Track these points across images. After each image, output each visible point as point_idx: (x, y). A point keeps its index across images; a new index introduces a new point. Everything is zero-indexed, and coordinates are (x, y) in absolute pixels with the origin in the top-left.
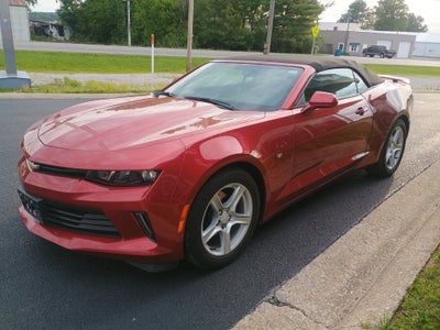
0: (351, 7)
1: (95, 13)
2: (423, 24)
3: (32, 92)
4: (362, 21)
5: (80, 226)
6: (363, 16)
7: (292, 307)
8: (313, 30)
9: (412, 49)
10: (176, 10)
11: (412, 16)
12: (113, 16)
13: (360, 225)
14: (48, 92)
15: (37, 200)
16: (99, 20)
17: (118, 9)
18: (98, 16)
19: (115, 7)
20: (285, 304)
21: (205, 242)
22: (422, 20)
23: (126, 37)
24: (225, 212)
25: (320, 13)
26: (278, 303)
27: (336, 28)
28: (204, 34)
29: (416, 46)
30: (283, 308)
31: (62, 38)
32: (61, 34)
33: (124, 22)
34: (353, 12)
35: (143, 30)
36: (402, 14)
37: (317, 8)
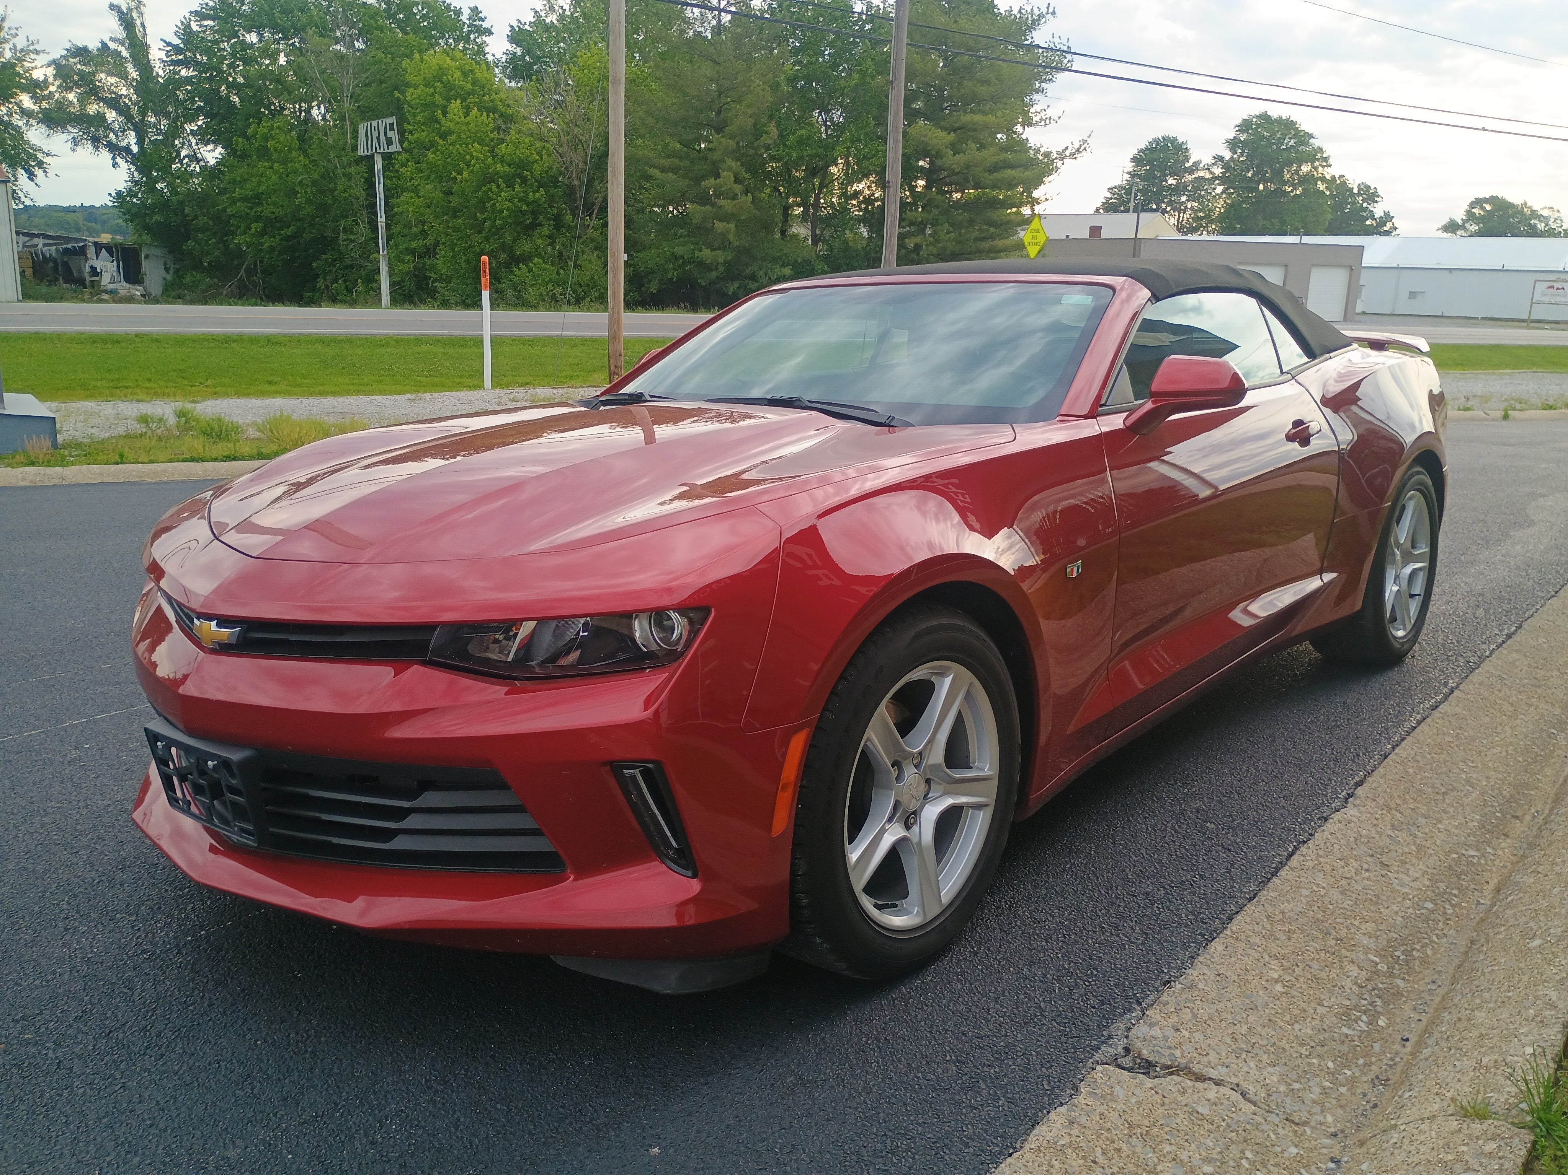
0: (1137, 160)
1: (257, 199)
2: (1378, 210)
3: (63, 462)
4: (1179, 208)
5: (399, 844)
6: (1179, 189)
7: (1200, 1078)
8: (1024, 235)
9: (1353, 291)
10: (549, 181)
11: (1340, 187)
12: (324, 208)
13: (1351, 811)
14: (122, 460)
15: (235, 756)
16: (271, 224)
17: (341, 184)
18: (267, 210)
19: (328, 176)
20: (1172, 1070)
21: (860, 880)
22: (1372, 196)
23: (372, 277)
24: (910, 771)
25: (1039, 182)
26: (1147, 1067)
27: (1095, 231)
28: (650, 258)
29: (1365, 278)
30: (1171, 1083)
31: (137, 291)
32: (132, 274)
33: (363, 229)
34: (1147, 177)
35: (430, 252)
36: (1309, 180)
37: (1031, 163)
